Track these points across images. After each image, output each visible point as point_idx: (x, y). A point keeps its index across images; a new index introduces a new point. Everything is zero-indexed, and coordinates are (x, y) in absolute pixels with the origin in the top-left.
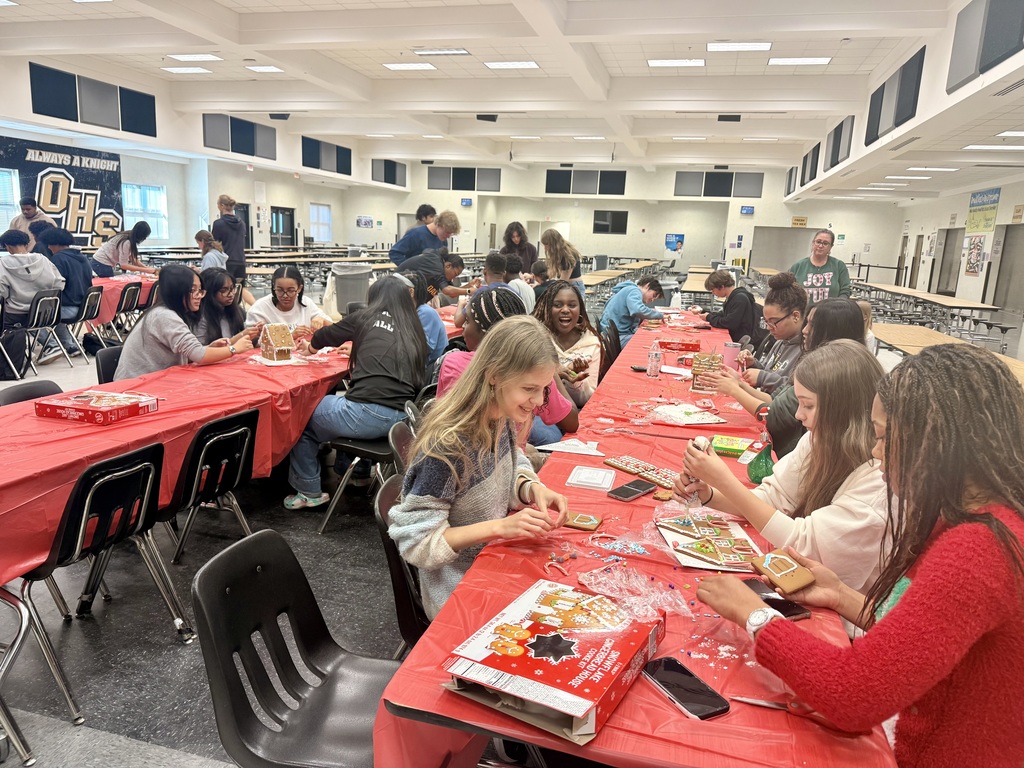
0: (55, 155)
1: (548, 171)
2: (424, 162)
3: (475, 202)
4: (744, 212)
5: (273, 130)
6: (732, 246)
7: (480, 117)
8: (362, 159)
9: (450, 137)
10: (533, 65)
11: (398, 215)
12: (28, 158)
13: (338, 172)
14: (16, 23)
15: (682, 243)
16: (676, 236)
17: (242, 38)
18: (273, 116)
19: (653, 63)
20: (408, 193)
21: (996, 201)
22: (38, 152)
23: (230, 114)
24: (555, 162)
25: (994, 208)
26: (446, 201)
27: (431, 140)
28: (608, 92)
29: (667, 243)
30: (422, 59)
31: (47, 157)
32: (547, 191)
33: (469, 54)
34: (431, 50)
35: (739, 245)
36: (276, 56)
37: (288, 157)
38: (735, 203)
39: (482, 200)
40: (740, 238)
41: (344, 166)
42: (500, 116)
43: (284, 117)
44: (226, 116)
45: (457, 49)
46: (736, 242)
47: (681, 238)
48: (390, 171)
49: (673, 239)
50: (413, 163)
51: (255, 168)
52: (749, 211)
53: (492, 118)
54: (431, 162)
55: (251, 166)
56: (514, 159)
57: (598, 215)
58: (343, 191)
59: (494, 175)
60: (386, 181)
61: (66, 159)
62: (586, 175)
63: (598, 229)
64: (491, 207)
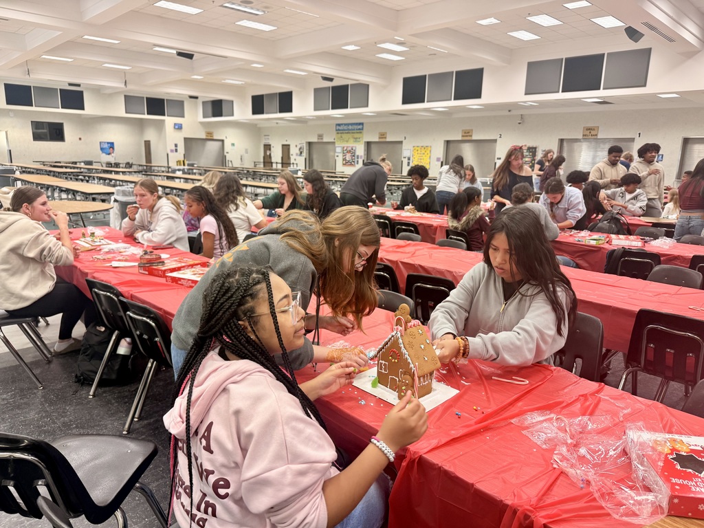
4: (177, 127)
6: (172, 151)
15: (113, 149)
16: (108, 143)
21: (362, 129)
25: (361, 133)
29: (102, 149)
32: (7, 103)
35: (176, 151)
38: (169, 121)
40: (176, 145)
46: (174, 148)
47: (112, 145)
49: (106, 146)
52: (179, 127)
57: (36, 125)
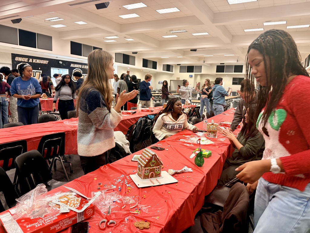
0: (78, 65)
1: (217, 66)
2: (178, 65)
3: (193, 76)
5: (134, 57)
7: (191, 50)
8: (160, 65)
9: (185, 57)
10: (207, 34)
11: (170, 80)
12: (71, 66)
13: (153, 68)
14: (62, 32)
17: (121, 31)
18: (133, 53)
19: (246, 31)
20: (174, 74)
22: (73, 64)
23: (123, 53)
24: (219, 63)
26: (185, 76)
27: (180, 58)
28: (232, 41)
30: (173, 34)
31: (76, 66)
32: (217, 72)
33: (187, 31)
34: (175, 31)
36: (131, 36)
37: (139, 64)
39: (196, 75)
41: (155, 67)
42: (198, 49)
43: (136, 53)
44: (121, 54)
45: (183, 30)
48: (168, 68)
50: (175, 65)
51: (130, 68)
53: (195, 50)
54: (180, 65)
55: (129, 67)
56: (205, 63)
57: (234, 79)
58: (155, 74)
59: (200, 68)
60: (167, 71)
61: (80, 66)
62: (229, 67)
63: (234, 83)
64: (199, 77)
